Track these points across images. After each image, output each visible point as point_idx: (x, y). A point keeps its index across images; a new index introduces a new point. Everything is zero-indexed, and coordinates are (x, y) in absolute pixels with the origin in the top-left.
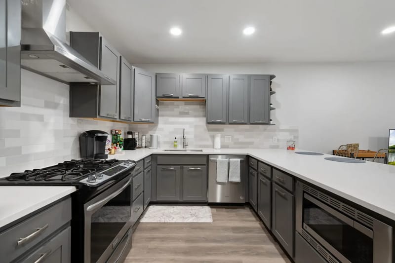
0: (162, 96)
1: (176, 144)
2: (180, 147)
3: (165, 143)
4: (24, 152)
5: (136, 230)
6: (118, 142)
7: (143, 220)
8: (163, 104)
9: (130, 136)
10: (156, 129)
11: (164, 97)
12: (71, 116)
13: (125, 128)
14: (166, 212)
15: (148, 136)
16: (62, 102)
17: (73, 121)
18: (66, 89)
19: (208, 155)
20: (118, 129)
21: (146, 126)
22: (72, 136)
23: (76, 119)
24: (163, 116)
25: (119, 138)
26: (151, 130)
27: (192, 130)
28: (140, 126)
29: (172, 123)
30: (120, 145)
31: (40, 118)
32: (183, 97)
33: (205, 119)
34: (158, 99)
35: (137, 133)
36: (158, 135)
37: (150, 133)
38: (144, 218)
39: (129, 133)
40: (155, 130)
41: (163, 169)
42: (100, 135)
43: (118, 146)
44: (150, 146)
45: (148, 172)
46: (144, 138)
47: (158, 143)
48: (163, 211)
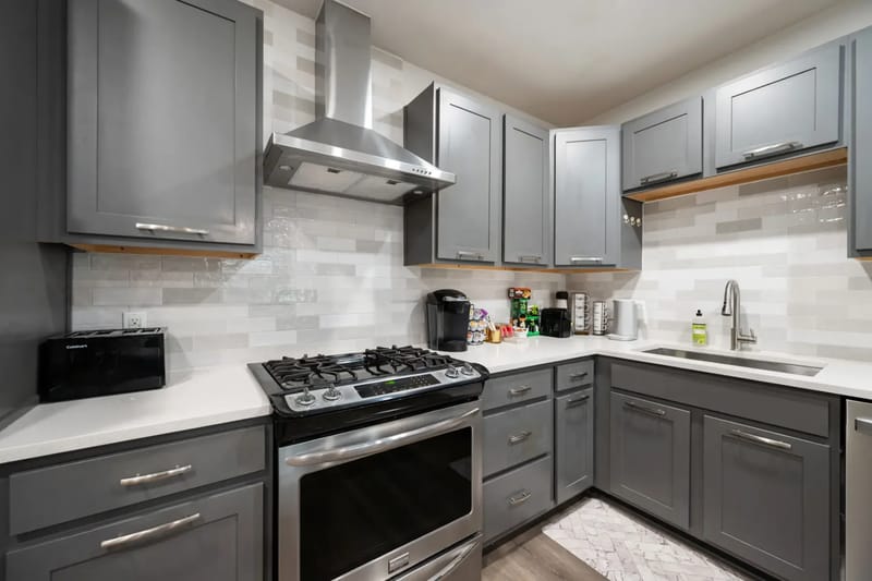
0: (639, 185)
1: (698, 332)
2: (720, 345)
3: (665, 325)
4: (323, 325)
5: (520, 549)
6: (523, 316)
7: (553, 531)
8: (655, 209)
9: (563, 304)
10: (635, 284)
11: (648, 185)
12: (406, 264)
13: (554, 284)
14: (629, 544)
15: (610, 304)
16: (388, 239)
17: (411, 273)
18: (397, 213)
19: (843, 398)
20: (523, 287)
21: (607, 276)
22: (408, 302)
23: (418, 268)
24: (655, 244)
25: (523, 307)
26: (619, 288)
27: (780, 284)
28: (592, 277)
29: (689, 264)
30: (528, 323)
31: (350, 271)
32: (720, 170)
33: (842, 238)
34: (630, 196)
35: (582, 296)
36: (637, 302)
37: (617, 296)
38: (556, 526)
39: (561, 295)
40: (633, 289)
41: (631, 408)
42: (450, 299)
43: (523, 324)
44: (614, 332)
45: (572, 405)
46: (599, 308)
47: (639, 324)
48: (619, 536)
